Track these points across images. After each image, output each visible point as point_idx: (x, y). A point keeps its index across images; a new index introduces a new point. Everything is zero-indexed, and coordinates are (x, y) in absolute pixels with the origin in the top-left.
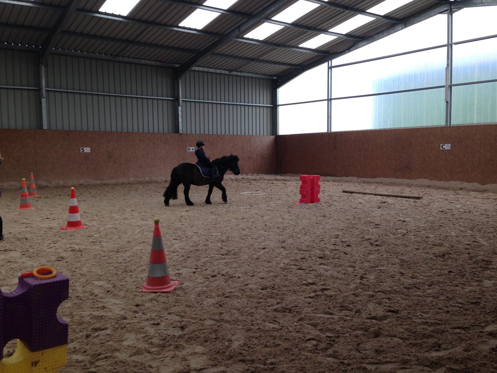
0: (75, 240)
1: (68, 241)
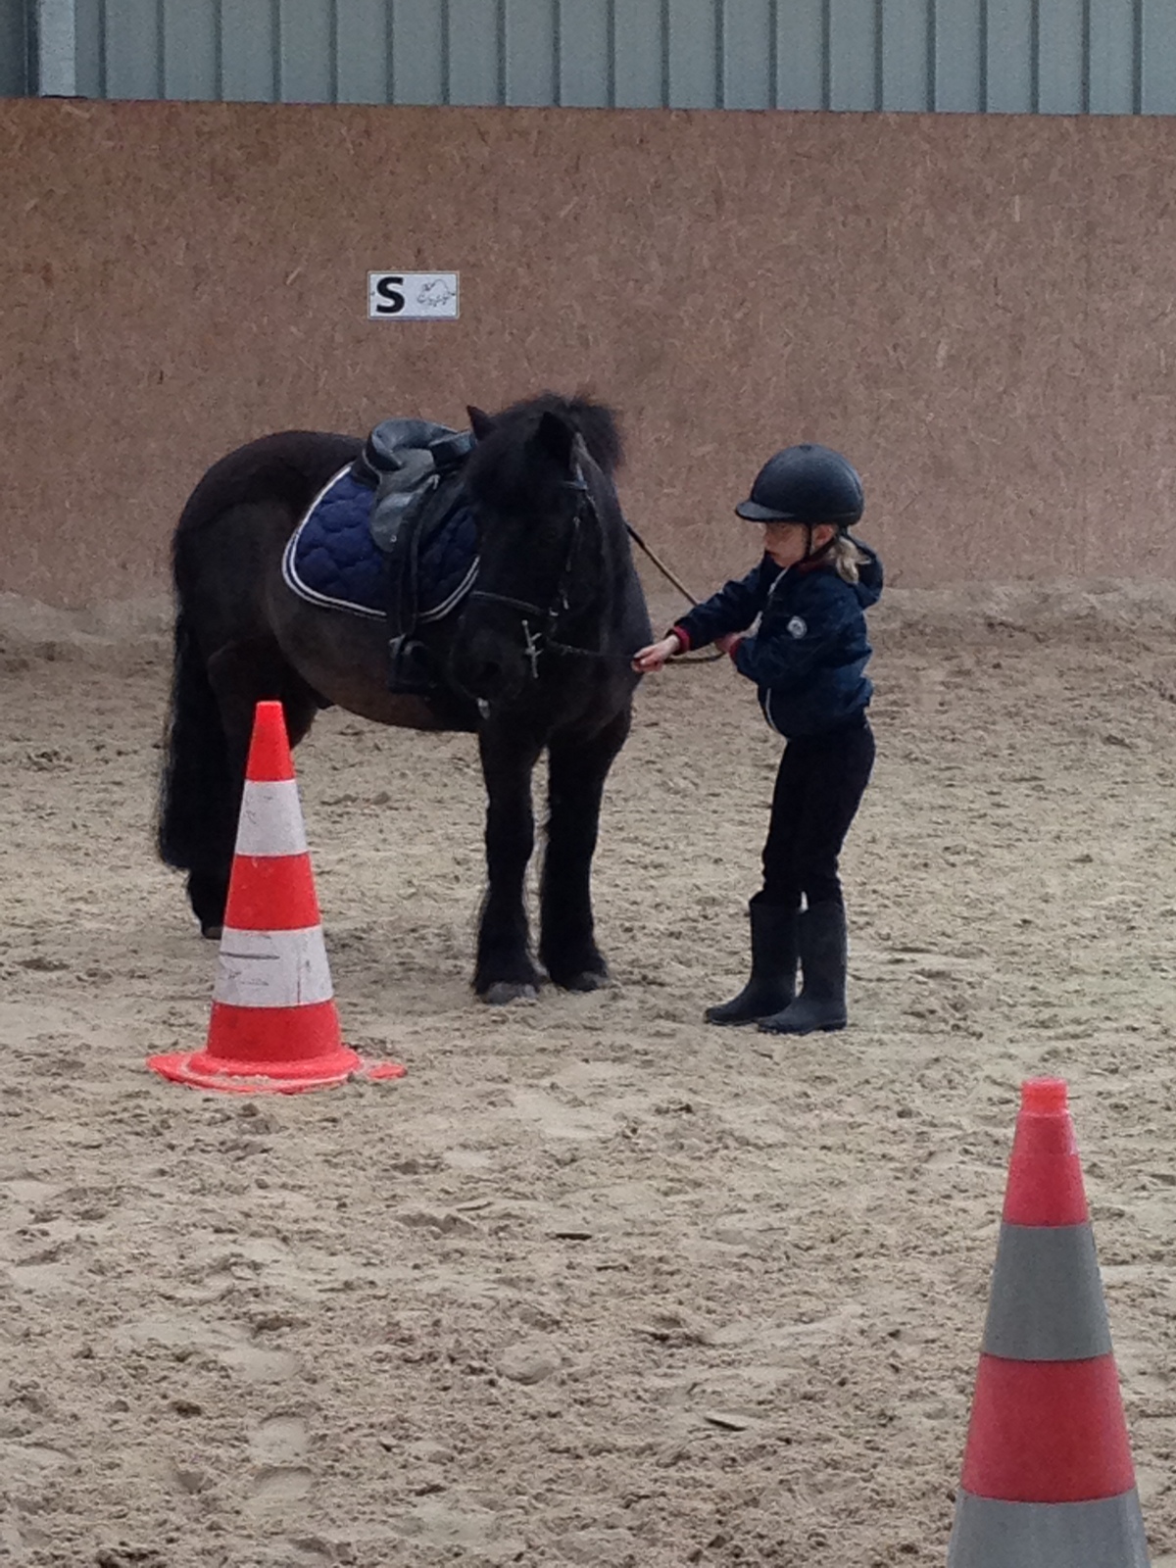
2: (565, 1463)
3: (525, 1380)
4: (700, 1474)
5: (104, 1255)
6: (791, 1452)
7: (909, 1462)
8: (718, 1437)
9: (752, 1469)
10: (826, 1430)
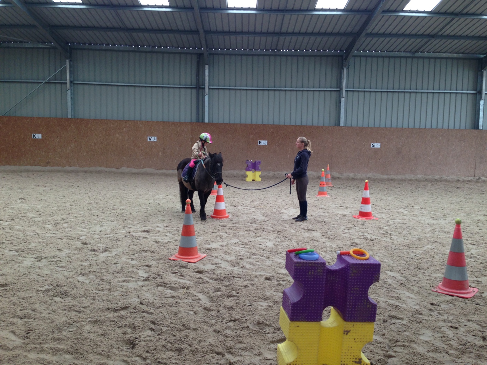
0: (367, 230)
1: (360, 229)
2: (400, 258)
3: (395, 249)
4: (414, 260)
5: (351, 233)
6: (424, 259)
7: (437, 261)
8: (416, 257)
9: (420, 260)
10: (427, 257)
